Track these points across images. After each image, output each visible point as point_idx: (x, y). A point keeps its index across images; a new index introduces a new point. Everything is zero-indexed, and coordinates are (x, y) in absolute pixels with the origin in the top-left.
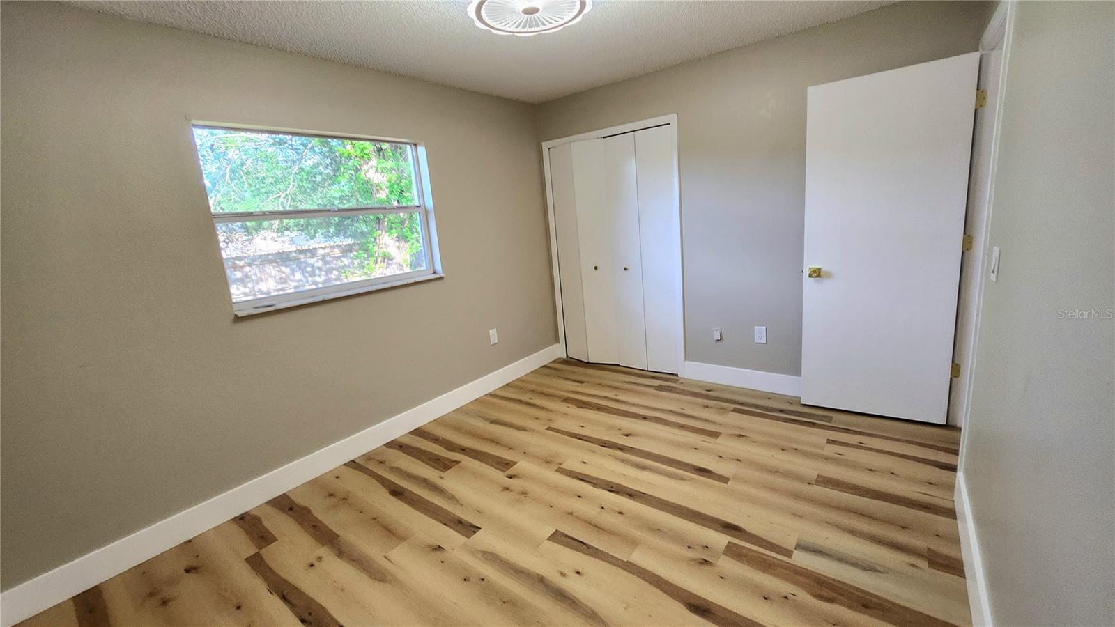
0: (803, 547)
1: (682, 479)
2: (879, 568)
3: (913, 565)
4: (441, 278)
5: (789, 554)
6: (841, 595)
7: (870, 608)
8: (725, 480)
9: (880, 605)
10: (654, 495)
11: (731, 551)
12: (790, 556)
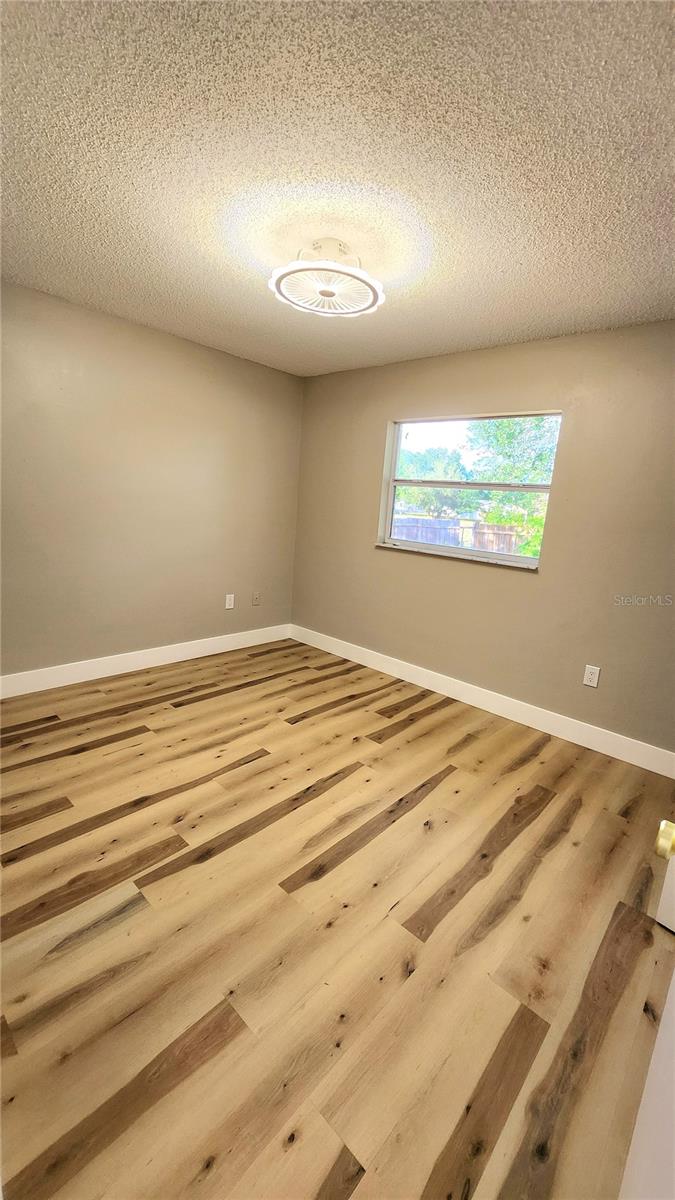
0: (138, 901)
2: (55, 955)
3: (22, 999)
4: (535, 571)
5: (140, 883)
6: (69, 894)
7: (37, 908)
9: (30, 919)
10: (285, 817)
11: (177, 842)
12: (137, 883)
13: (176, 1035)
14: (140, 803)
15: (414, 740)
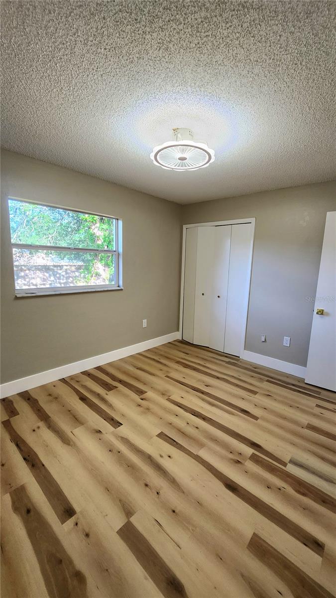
0: (292, 462)
1: (233, 414)
4: (122, 290)
5: (285, 465)
6: (311, 493)
8: (256, 418)
9: (332, 502)
10: (217, 421)
11: (254, 458)
12: (285, 466)
13: (323, 437)
14: (232, 487)
15: (142, 382)
